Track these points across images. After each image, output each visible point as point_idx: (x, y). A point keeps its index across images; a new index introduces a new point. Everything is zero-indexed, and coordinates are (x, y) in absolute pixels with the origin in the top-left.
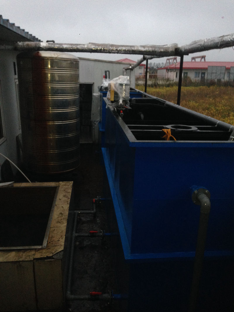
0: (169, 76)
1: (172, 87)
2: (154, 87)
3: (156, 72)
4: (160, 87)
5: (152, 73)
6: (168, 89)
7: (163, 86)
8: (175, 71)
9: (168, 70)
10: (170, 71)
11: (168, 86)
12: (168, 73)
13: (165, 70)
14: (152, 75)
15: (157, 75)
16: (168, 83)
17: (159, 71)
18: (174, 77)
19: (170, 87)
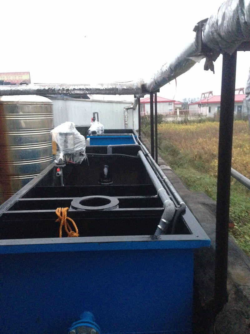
0: (201, 111)
1: (204, 122)
2: (184, 124)
3: (187, 108)
4: (191, 124)
5: (184, 109)
6: (199, 125)
7: (194, 122)
8: (208, 106)
9: (201, 106)
10: (202, 106)
11: (200, 121)
12: (200, 108)
13: (197, 106)
14: (183, 111)
15: (189, 111)
16: (200, 118)
17: (190, 107)
18: (206, 113)
19: (202, 122)
